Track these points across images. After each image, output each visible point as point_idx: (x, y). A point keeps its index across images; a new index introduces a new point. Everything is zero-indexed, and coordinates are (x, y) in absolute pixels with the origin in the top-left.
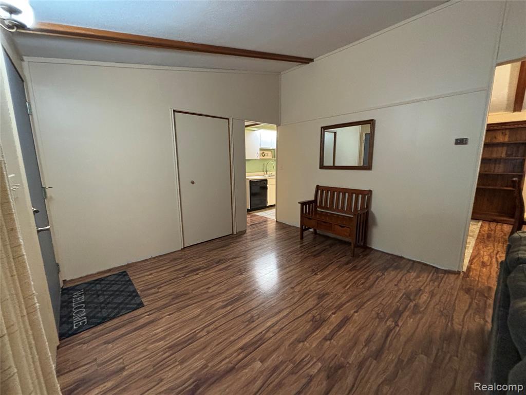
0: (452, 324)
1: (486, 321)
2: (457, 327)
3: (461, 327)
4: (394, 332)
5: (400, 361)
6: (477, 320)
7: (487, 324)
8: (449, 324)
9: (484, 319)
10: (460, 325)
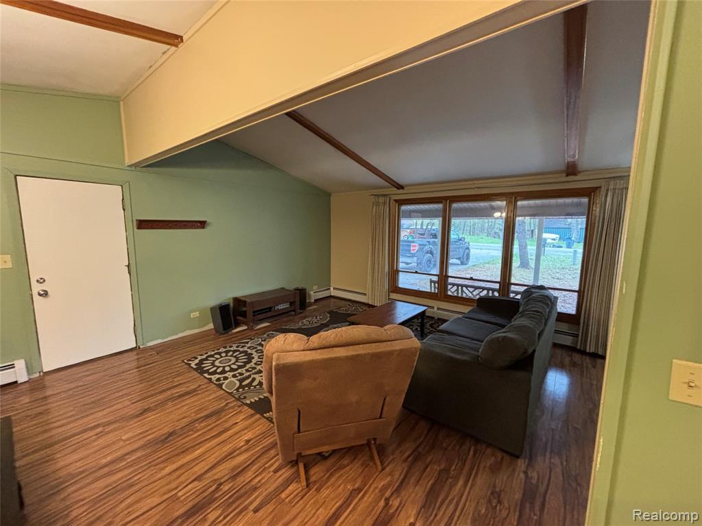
0: (562, 463)
1: (525, 473)
2: (556, 460)
3: (552, 461)
6: (535, 475)
7: (525, 469)
8: (565, 463)
9: (527, 476)
10: (553, 463)
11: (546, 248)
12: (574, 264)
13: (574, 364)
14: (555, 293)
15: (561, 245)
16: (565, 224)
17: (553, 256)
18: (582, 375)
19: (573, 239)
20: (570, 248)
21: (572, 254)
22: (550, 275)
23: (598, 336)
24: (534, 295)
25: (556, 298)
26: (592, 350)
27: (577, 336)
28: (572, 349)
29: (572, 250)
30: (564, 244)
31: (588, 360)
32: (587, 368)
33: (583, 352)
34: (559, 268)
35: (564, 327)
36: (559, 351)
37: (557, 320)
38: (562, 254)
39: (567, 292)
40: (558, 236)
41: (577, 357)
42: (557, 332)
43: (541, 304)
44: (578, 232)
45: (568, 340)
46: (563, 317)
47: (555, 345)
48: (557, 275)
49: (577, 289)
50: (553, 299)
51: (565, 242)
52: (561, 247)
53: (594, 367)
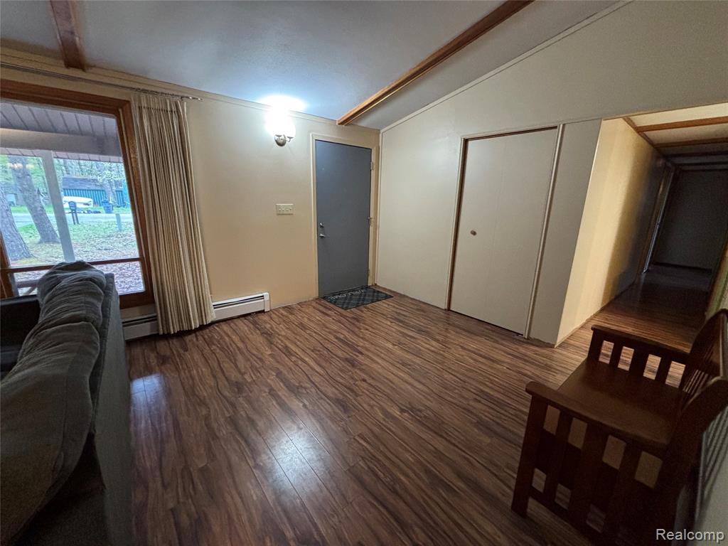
4: (248, 456)
5: (215, 437)
11: (78, 215)
12: (120, 230)
13: (163, 360)
14: (106, 270)
15: (98, 210)
16: (96, 185)
17: (92, 224)
18: (177, 369)
19: (110, 202)
20: (110, 212)
21: (116, 220)
22: (95, 246)
23: (178, 308)
24: (63, 283)
25: (110, 277)
26: (177, 329)
27: (155, 318)
28: (154, 338)
29: (114, 215)
30: (102, 209)
31: (175, 343)
32: (180, 356)
33: (167, 336)
34: (103, 237)
35: (135, 313)
36: (137, 351)
37: (122, 307)
38: (103, 221)
39: (123, 264)
40: (90, 199)
41: (162, 346)
42: (126, 324)
43: (82, 298)
44: (114, 194)
45: (145, 330)
46: (129, 301)
47: (130, 343)
48: (103, 245)
49: (138, 256)
50: (105, 281)
51: (102, 207)
52: (100, 212)
53: (186, 350)
